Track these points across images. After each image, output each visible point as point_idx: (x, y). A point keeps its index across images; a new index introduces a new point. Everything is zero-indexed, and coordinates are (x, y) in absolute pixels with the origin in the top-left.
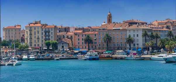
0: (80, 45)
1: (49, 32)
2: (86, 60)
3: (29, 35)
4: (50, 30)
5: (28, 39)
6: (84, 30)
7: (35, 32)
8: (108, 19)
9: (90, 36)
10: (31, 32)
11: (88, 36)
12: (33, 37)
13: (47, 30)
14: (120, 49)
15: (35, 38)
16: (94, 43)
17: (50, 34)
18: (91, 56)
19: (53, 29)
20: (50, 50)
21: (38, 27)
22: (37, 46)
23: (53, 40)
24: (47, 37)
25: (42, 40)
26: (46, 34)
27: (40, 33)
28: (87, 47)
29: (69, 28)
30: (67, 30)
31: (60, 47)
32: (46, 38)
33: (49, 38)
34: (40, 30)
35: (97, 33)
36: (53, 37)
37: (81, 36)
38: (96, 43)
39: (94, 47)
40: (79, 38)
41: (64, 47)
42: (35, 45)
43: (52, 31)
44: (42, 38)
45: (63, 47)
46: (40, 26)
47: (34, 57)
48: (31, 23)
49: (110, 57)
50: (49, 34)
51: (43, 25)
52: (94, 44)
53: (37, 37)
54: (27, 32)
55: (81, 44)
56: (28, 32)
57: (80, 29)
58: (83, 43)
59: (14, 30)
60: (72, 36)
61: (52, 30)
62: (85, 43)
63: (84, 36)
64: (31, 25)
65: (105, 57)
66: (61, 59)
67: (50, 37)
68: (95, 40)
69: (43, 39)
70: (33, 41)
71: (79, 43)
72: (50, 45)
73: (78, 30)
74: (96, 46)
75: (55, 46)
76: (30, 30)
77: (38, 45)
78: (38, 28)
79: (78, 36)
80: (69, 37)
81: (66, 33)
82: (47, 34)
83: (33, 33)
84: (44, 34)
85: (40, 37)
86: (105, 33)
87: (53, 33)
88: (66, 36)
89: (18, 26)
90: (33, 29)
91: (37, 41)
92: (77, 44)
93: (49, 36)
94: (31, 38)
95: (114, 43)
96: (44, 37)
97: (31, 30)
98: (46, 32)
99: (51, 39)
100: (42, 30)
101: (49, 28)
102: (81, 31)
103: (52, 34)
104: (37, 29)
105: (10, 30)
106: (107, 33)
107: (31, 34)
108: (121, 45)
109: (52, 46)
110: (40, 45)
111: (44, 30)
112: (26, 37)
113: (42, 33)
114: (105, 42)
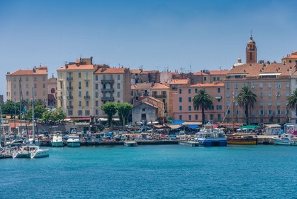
0: (182, 111)
1: (112, 83)
2: (197, 145)
3: (65, 89)
4: (115, 77)
5: (65, 98)
6: (192, 78)
7: (80, 83)
8: (247, 53)
9: (208, 92)
10: (70, 83)
11: (202, 93)
12: (75, 93)
13: (108, 78)
14: (276, 120)
15: (80, 96)
16: (215, 108)
17: (115, 86)
18: (208, 136)
19: (122, 76)
20: (114, 123)
21: (87, 71)
22: (84, 115)
23: (120, 101)
24: (108, 95)
25: (97, 102)
26: (104, 87)
27: (92, 85)
28: (200, 117)
29: (157, 74)
30: (153, 77)
31: (137, 118)
32: (104, 96)
33: (111, 95)
34: (91, 77)
35: (222, 85)
36: (121, 94)
37: (185, 92)
38: (220, 107)
39: (216, 116)
40: (181, 96)
41: (147, 116)
42: (80, 112)
43: (119, 82)
44: (97, 97)
45: (144, 116)
46: (90, 70)
47: (77, 140)
48: (71, 64)
49: (253, 140)
50: (112, 87)
51: (99, 67)
52: (215, 110)
53: (84, 94)
54: (61, 83)
55: (185, 109)
56: (64, 83)
57: (182, 76)
58: (190, 107)
59: (31, 79)
60: (164, 93)
61: (119, 79)
62: (196, 107)
63: (193, 91)
64: (71, 67)
65: (242, 140)
66: (139, 143)
67: (115, 95)
68: (219, 100)
69: (99, 99)
70: (75, 103)
71: (181, 107)
72: (115, 112)
73: (178, 78)
74: (219, 115)
75: (126, 114)
76: (67, 79)
77: (88, 112)
78: (87, 74)
79: (178, 91)
80: (159, 93)
81: (150, 84)
82: (108, 87)
83: (75, 85)
84: (100, 87)
85: (92, 94)
86: (241, 86)
87: (121, 86)
88: (150, 93)
89: (42, 69)
90: (75, 76)
91: (84, 103)
92: (176, 109)
93: (112, 92)
94: (70, 97)
95: (261, 107)
96: (101, 95)
97: (70, 80)
98: (104, 83)
99: (116, 99)
100: (97, 79)
101: (111, 74)
102: (185, 82)
103: (118, 88)
104: (84, 77)
105: (24, 79)
106: (246, 85)
107: (70, 88)
108: (279, 112)
109: (120, 114)
110: (92, 113)
111: (100, 77)
112: (59, 95)
113: (97, 85)
114: (241, 104)
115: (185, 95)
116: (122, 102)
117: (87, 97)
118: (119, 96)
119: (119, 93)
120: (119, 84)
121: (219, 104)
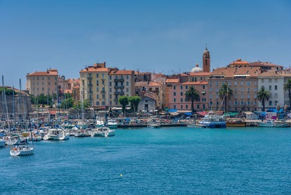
0: (177, 102)
1: (122, 81)
2: (205, 127)
3: (86, 86)
4: (125, 78)
5: (86, 92)
6: (182, 78)
7: (98, 81)
8: (204, 60)
9: (195, 88)
10: (90, 82)
11: (192, 89)
12: (94, 89)
13: (119, 78)
15: (98, 91)
16: (201, 100)
17: (125, 84)
19: (130, 76)
20: (127, 110)
21: (103, 73)
22: (100, 105)
24: (119, 90)
25: (111, 95)
26: (117, 84)
27: (107, 83)
28: (190, 107)
31: (141, 107)
32: (116, 91)
33: (122, 91)
34: (106, 77)
35: (207, 83)
36: (130, 90)
37: (178, 88)
38: (205, 99)
39: (201, 106)
40: (175, 91)
41: (149, 106)
42: (98, 103)
43: (128, 80)
44: (111, 91)
45: (146, 106)
46: (106, 72)
47: (115, 123)
48: (90, 67)
50: (122, 84)
51: (111, 70)
52: (201, 101)
53: (101, 89)
54: (83, 81)
55: (178, 101)
56: (86, 81)
57: (174, 77)
58: (182, 99)
59: (46, 78)
60: (157, 89)
61: (127, 78)
62: (187, 99)
63: (184, 87)
64: (90, 70)
67: (125, 90)
68: (204, 94)
69: (112, 93)
70: (95, 96)
71: (175, 99)
72: (127, 103)
73: (171, 78)
74: (204, 105)
76: (88, 79)
77: (104, 103)
78: (103, 75)
79: (173, 87)
80: (154, 89)
81: (146, 83)
82: (119, 84)
83: (94, 83)
84: (113, 84)
85: (107, 90)
86: (221, 84)
87: (130, 84)
90: (94, 76)
91: (101, 96)
92: (171, 101)
93: (122, 88)
94: (90, 92)
95: (236, 99)
96: (114, 90)
97: (90, 79)
98: (116, 81)
99: (126, 93)
100: (111, 79)
101: (122, 75)
102: (177, 81)
103: (127, 85)
104: (101, 77)
106: (225, 83)
107: (90, 85)
108: (249, 103)
109: (132, 105)
110: (107, 103)
111: (113, 78)
112: (81, 90)
113: (111, 83)
114: (222, 97)
115: (178, 90)
116: (130, 95)
117: (103, 92)
118: (127, 91)
119: (127, 89)
120: (127, 82)
121: (204, 97)
